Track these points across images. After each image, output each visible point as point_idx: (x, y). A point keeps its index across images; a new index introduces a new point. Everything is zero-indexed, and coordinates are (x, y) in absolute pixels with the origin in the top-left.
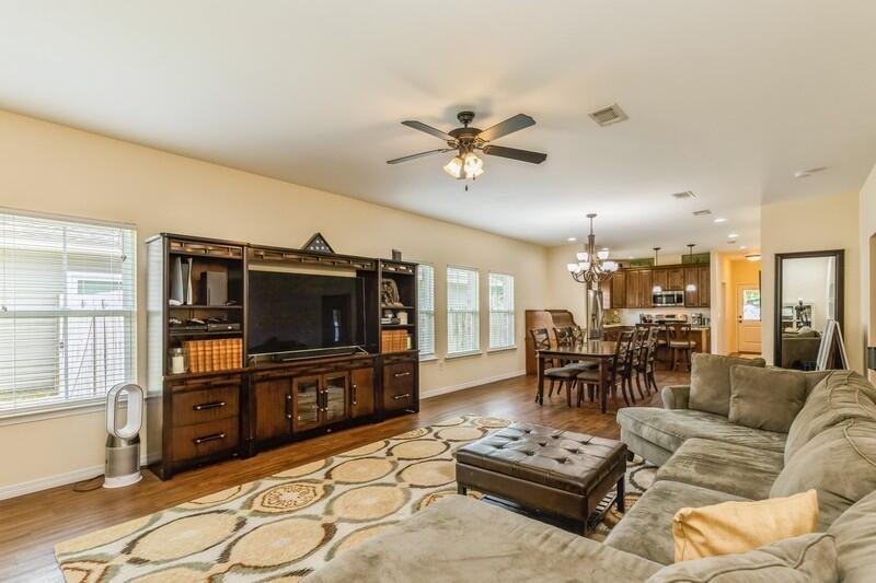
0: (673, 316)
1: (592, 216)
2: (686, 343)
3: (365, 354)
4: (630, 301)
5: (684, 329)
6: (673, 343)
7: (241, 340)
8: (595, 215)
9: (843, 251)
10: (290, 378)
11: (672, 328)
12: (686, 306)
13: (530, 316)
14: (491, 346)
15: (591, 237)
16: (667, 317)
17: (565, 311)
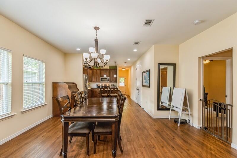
0: (106, 85)
1: (97, 28)
2: (116, 95)
4: (94, 80)
5: (116, 89)
6: (112, 95)
9: (175, 64)
11: (112, 89)
12: (110, 82)
13: (55, 86)
15: (96, 41)
16: (105, 85)
17: (73, 83)
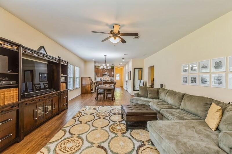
1: (105, 56)
3: (55, 92)
4: (98, 75)
7: (17, 89)
8: (106, 55)
9: (142, 68)
10: (36, 103)
12: (109, 77)
13: (82, 78)
14: (76, 87)
15: (105, 60)
16: (105, 79)
